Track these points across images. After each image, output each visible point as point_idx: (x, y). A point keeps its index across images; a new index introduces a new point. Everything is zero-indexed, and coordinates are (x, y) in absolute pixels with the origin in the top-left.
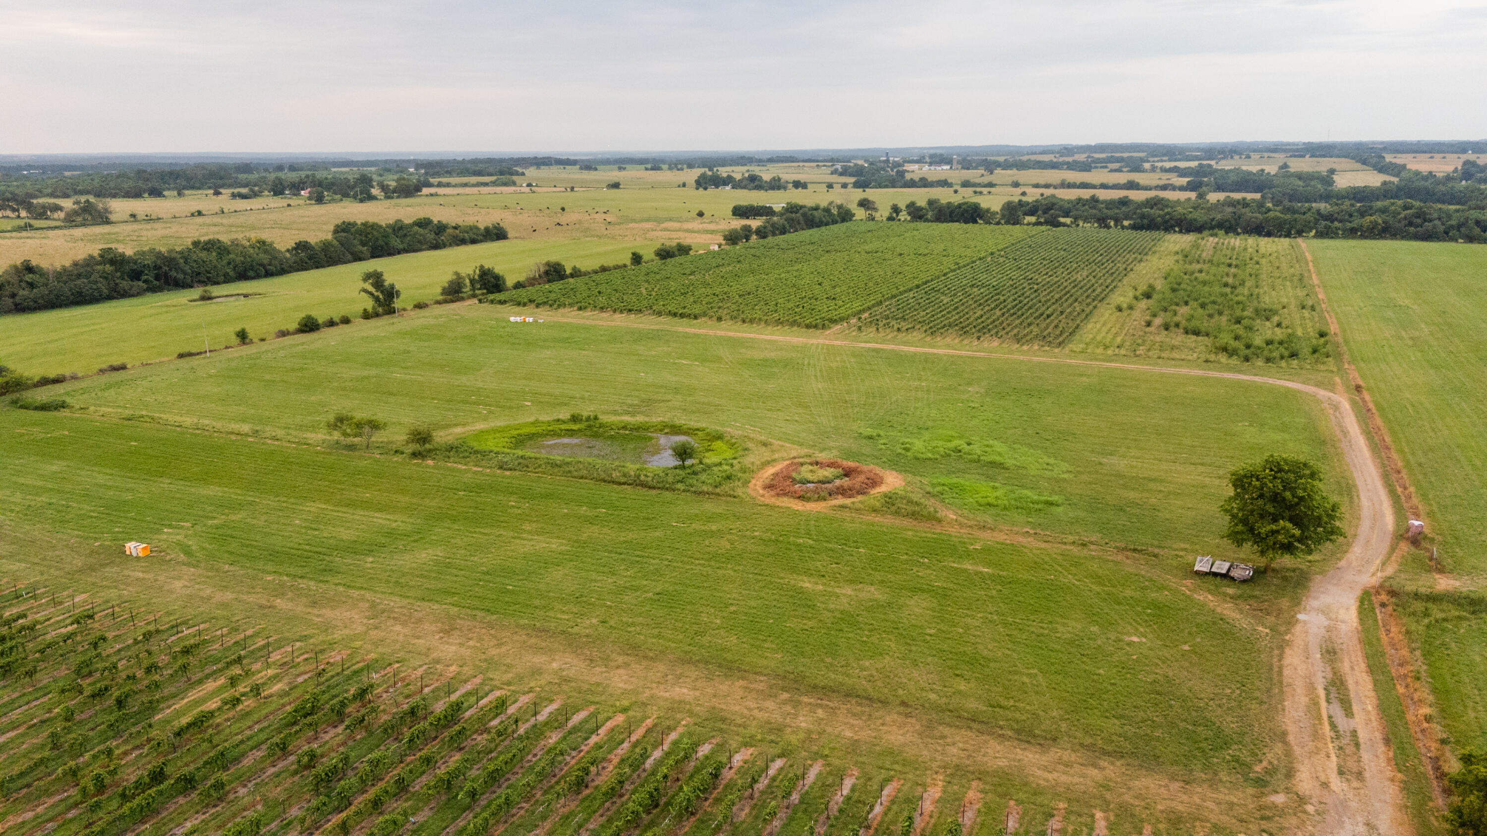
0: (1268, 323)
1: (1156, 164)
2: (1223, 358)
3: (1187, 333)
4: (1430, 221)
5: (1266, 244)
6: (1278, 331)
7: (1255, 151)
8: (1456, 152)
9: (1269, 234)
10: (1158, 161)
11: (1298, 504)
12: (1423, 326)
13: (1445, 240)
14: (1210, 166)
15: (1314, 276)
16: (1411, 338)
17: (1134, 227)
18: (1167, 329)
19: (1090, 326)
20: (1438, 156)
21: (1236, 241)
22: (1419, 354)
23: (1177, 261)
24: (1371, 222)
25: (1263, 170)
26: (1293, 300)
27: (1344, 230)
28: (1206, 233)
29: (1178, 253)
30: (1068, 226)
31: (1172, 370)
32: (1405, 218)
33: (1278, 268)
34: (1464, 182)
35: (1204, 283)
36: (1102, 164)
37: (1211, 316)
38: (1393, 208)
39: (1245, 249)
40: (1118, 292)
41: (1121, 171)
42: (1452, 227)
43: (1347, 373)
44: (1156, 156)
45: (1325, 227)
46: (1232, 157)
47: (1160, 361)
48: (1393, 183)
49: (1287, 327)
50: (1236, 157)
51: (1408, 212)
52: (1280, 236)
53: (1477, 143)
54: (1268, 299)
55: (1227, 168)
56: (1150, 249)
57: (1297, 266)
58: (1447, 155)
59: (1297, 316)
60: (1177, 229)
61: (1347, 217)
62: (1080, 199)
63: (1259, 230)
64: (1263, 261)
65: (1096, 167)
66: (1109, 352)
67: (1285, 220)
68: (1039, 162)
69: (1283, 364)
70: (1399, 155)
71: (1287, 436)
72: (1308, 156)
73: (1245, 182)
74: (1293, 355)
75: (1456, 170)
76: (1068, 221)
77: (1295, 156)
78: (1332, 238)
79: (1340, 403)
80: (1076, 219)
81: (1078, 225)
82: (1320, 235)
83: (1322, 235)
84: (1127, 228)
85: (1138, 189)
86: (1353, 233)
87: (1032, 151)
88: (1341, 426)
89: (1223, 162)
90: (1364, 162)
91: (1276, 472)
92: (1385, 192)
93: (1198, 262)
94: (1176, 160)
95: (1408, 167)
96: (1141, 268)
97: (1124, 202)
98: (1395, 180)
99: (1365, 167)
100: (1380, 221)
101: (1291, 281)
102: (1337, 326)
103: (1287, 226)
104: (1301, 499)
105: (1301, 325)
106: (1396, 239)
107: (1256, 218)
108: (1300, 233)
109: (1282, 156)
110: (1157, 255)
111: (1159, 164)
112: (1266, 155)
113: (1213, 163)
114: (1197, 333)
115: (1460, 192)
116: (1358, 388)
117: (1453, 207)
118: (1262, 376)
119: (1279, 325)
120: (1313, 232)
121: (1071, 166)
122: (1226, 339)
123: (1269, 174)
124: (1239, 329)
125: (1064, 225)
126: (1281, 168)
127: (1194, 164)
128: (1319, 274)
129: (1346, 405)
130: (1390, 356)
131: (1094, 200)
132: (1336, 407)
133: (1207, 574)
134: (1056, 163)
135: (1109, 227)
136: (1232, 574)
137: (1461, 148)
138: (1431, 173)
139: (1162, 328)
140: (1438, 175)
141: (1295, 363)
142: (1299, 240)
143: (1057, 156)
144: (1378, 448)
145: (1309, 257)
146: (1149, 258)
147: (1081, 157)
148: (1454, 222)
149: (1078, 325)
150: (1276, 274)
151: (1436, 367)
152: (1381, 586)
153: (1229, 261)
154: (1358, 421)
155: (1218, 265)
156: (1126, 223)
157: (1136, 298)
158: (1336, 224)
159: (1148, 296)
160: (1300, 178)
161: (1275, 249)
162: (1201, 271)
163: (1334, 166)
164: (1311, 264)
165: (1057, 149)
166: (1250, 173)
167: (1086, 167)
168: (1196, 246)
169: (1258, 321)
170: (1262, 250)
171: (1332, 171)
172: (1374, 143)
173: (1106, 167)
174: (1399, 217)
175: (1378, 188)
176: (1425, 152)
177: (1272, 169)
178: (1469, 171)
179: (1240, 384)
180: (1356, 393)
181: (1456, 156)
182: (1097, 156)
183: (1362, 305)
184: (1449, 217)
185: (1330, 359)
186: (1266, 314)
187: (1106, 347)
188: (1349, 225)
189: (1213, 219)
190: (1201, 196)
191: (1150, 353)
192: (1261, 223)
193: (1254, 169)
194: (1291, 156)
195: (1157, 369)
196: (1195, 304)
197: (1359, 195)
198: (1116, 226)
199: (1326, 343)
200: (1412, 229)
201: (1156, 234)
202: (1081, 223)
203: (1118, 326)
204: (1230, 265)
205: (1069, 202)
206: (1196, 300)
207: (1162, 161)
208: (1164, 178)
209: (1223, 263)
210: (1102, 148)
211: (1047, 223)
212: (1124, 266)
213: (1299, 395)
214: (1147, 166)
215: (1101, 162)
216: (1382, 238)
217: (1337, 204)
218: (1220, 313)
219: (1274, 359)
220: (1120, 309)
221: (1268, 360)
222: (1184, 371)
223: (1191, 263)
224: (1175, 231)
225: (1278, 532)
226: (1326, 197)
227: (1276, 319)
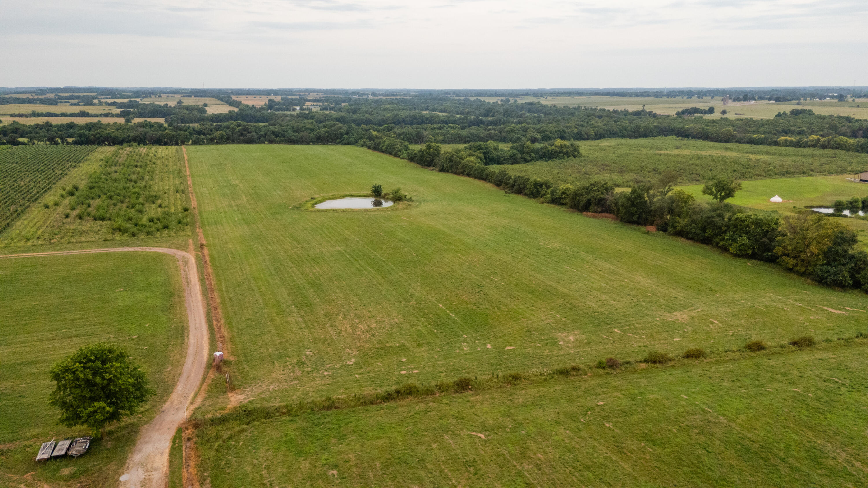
0: (153, 206)
1: (102, 100)
2: (117, 236)
3: (95, 219)
4: (250, 133)
5: (162, 151)
6: (159, 210)
7: (164, 93)
8: (266, 95)
9: (166, 144)
10: (104, 99)
11: (108, 384)
12: (244, 197)
13: (258, 143)
14: (136, 102)
15: (187, 170)
16: (236, 205)
17: (75, 143)
18: (81, 218)
19: (19, 223)
20: (258, 97)
21: (143, 150)
22: (240, 216)
23: (101, 166)
24: (220, 134)
25: (167, 105)
26: (172, 187)
27: (207, 140)
28: (125, 144)
29: (102, 160)
30: (26, 144)
31: (76, 252)
32: (239, 131)
33: (167, 166)
34: (269, 111)
35: (115, 180)
36: (66, 100)
37: (115, 205)
38: (232, 126)
39: (148, 155)
40: (51, 192)
41: (79, 105)
42: (262, 135)
43: (197, 235)
44: (103, 95)
45: (196, 138)
46: (150, 97)
47: (70, 245)
48: (234, 111)
49: (165, 207)
50: (153, 96)
51: (240, 127)
52: (172, 145)
53: (275, 90)
54: (157, 187)
55: (147, 103)
56: (83, 159)
57: (178, 163)
58: (262, 96)
59: (172, 198)
60: (107, 143)
61: (209, 132)
62: (37, 125)
63: (159, 141)
64: (158, 162)
65: (61, 102)
66: (29, 244)
67: (173, 135)
68: (18, 99)
69: (158, 234)
70: (239, 96)
71: (148, 294)
72: (193, 96)
73: (156, 112)
74: (166, 227)
75: (265, 104)
76: (25, 140)
77: (186, 96)
78: (201, 144)
79: (189, 259)
80: (31, 139)
81: (34, 143)
82: (195, 143)
83: (196, 143)
84: (71, 144)
85: (88, 117)
86: (211, 141)
87: (17, 91)
88: (187, 278)
89: (145, 99)
90: (222, 100)
91: (86, 363)
92: (230, 116)
93: (116, 166)
94: (116, 98)
95: (242, 102)
96: (74, 173)
97: (71, 126)
98: (236, 110)
99: (222, 103)
100: (224, 134)
101: (173, 174)
102: (196, 203)
103: (175, 139)
104: (110, 380)
105: (174, 204)
106: (235, 143)
107: (156, 134)
108: (183, 143)
109: (179, 96)
110: (88, 162)
111: (104, 101)
112: (170, 95)
113: (138, 100)
114: (103, 219)
115: (267, 116)
116: (202, 246)
117: (261, 124)
118: (142, 246)
119: (160, 206)
120: (190, 142)
121: (42, 102)
122: (119, 222)
123: (170, 106)
124: (132, 212)
125: (23, 143)
126: (178, 103)
127: (126, 100)
128: (190, 168)
129: (192, 260)
130: (224, 219)
131: (48, 125)
132: (186, 263)
133: (48, 460)
134: (31, 99)
135: (57, 144)
136: (70, 453)
137: (268, 92)
138: (253, 106)
139: (77, 218)
140: (257, 107)
141: (166, 232)
142: (183, 147)
143: (34, 94)
144: (207, 290)
145: (186, 157)
146: (81, 164)
147: (52, 96)
148: (262, 133)
149: (8, 224)
150: (165, 169)
151: (248, 223)
152: (189, 421)
153: (136, 163)
154: (198, 272)
155: (128, 167)
156: (70, 140)
157: (62, 196)
158: (202, 136)
159: (72, 194)
160: (187, 109)
161: (167, 153)
162: (116, 172)
163: (207, 102)
164: (186, 162)
165: (34, 90)
166: (160, 106)
167: (53, 102)
168: (116, 154)
169: (147, 205)
170: (159, 155)
171: (206, 105)
172: (227, 89)
173: (68, 102)
174: (235, 131)
175: (227, 115)
176: (252, 95)
177: (172, 104)
178: (271, 105)
179: (126, 256)
180: (200, 249)
181: (266, 96)
182: (62, 95)
183: (212, 186)
184: (260, 130)
185: (189, 226)
186: (153, 199)
187: (28, 240)
188: (209, 136)
189: (129, 136)
190: (128, 121)
191: (62, 241)
192: (159, 137)
193: (162, 104)
194: (184, 96)
195: (65, 253)
196: (104, 197)
197: (218, 118)
198: (63, 143)
199: (186, 216)
200: (241, 138)
201: (90, 147)
202: (36, 142)
203: (42, 221)
204: (136, 166)
205: (30, 127)
206: (105, 194)
207: (107, 98)
208: (106, 109)
209: (132, 165)
210: (66, 90)
211: (8, 142)
212: (61, 172)
213: (164, 257)
214: (96, 101)
215: (66, 99)
216: (227, 143)
217: (203, 125)
218: (122, 202)
219: (152, 232)
220: (47, 207)
221: (148, 233)
222: (88, 251)
223: (110, 166)
224: (105, 144)
225: (95, 412)
226: (200, 120)
227: (159, 202)
